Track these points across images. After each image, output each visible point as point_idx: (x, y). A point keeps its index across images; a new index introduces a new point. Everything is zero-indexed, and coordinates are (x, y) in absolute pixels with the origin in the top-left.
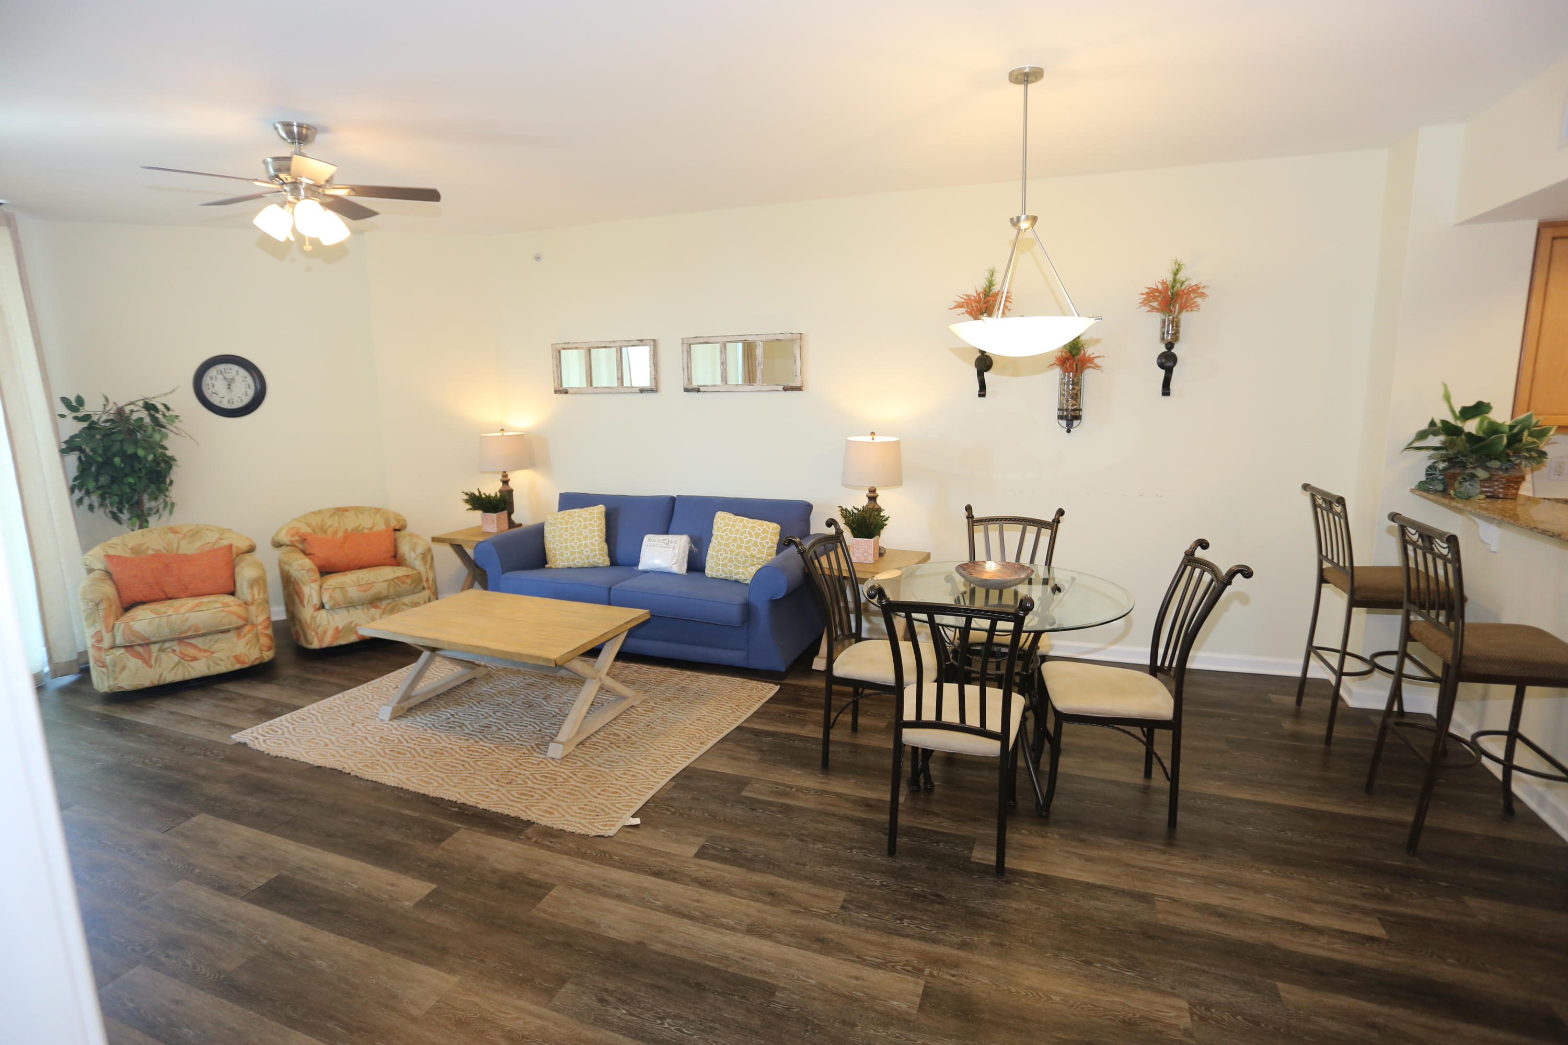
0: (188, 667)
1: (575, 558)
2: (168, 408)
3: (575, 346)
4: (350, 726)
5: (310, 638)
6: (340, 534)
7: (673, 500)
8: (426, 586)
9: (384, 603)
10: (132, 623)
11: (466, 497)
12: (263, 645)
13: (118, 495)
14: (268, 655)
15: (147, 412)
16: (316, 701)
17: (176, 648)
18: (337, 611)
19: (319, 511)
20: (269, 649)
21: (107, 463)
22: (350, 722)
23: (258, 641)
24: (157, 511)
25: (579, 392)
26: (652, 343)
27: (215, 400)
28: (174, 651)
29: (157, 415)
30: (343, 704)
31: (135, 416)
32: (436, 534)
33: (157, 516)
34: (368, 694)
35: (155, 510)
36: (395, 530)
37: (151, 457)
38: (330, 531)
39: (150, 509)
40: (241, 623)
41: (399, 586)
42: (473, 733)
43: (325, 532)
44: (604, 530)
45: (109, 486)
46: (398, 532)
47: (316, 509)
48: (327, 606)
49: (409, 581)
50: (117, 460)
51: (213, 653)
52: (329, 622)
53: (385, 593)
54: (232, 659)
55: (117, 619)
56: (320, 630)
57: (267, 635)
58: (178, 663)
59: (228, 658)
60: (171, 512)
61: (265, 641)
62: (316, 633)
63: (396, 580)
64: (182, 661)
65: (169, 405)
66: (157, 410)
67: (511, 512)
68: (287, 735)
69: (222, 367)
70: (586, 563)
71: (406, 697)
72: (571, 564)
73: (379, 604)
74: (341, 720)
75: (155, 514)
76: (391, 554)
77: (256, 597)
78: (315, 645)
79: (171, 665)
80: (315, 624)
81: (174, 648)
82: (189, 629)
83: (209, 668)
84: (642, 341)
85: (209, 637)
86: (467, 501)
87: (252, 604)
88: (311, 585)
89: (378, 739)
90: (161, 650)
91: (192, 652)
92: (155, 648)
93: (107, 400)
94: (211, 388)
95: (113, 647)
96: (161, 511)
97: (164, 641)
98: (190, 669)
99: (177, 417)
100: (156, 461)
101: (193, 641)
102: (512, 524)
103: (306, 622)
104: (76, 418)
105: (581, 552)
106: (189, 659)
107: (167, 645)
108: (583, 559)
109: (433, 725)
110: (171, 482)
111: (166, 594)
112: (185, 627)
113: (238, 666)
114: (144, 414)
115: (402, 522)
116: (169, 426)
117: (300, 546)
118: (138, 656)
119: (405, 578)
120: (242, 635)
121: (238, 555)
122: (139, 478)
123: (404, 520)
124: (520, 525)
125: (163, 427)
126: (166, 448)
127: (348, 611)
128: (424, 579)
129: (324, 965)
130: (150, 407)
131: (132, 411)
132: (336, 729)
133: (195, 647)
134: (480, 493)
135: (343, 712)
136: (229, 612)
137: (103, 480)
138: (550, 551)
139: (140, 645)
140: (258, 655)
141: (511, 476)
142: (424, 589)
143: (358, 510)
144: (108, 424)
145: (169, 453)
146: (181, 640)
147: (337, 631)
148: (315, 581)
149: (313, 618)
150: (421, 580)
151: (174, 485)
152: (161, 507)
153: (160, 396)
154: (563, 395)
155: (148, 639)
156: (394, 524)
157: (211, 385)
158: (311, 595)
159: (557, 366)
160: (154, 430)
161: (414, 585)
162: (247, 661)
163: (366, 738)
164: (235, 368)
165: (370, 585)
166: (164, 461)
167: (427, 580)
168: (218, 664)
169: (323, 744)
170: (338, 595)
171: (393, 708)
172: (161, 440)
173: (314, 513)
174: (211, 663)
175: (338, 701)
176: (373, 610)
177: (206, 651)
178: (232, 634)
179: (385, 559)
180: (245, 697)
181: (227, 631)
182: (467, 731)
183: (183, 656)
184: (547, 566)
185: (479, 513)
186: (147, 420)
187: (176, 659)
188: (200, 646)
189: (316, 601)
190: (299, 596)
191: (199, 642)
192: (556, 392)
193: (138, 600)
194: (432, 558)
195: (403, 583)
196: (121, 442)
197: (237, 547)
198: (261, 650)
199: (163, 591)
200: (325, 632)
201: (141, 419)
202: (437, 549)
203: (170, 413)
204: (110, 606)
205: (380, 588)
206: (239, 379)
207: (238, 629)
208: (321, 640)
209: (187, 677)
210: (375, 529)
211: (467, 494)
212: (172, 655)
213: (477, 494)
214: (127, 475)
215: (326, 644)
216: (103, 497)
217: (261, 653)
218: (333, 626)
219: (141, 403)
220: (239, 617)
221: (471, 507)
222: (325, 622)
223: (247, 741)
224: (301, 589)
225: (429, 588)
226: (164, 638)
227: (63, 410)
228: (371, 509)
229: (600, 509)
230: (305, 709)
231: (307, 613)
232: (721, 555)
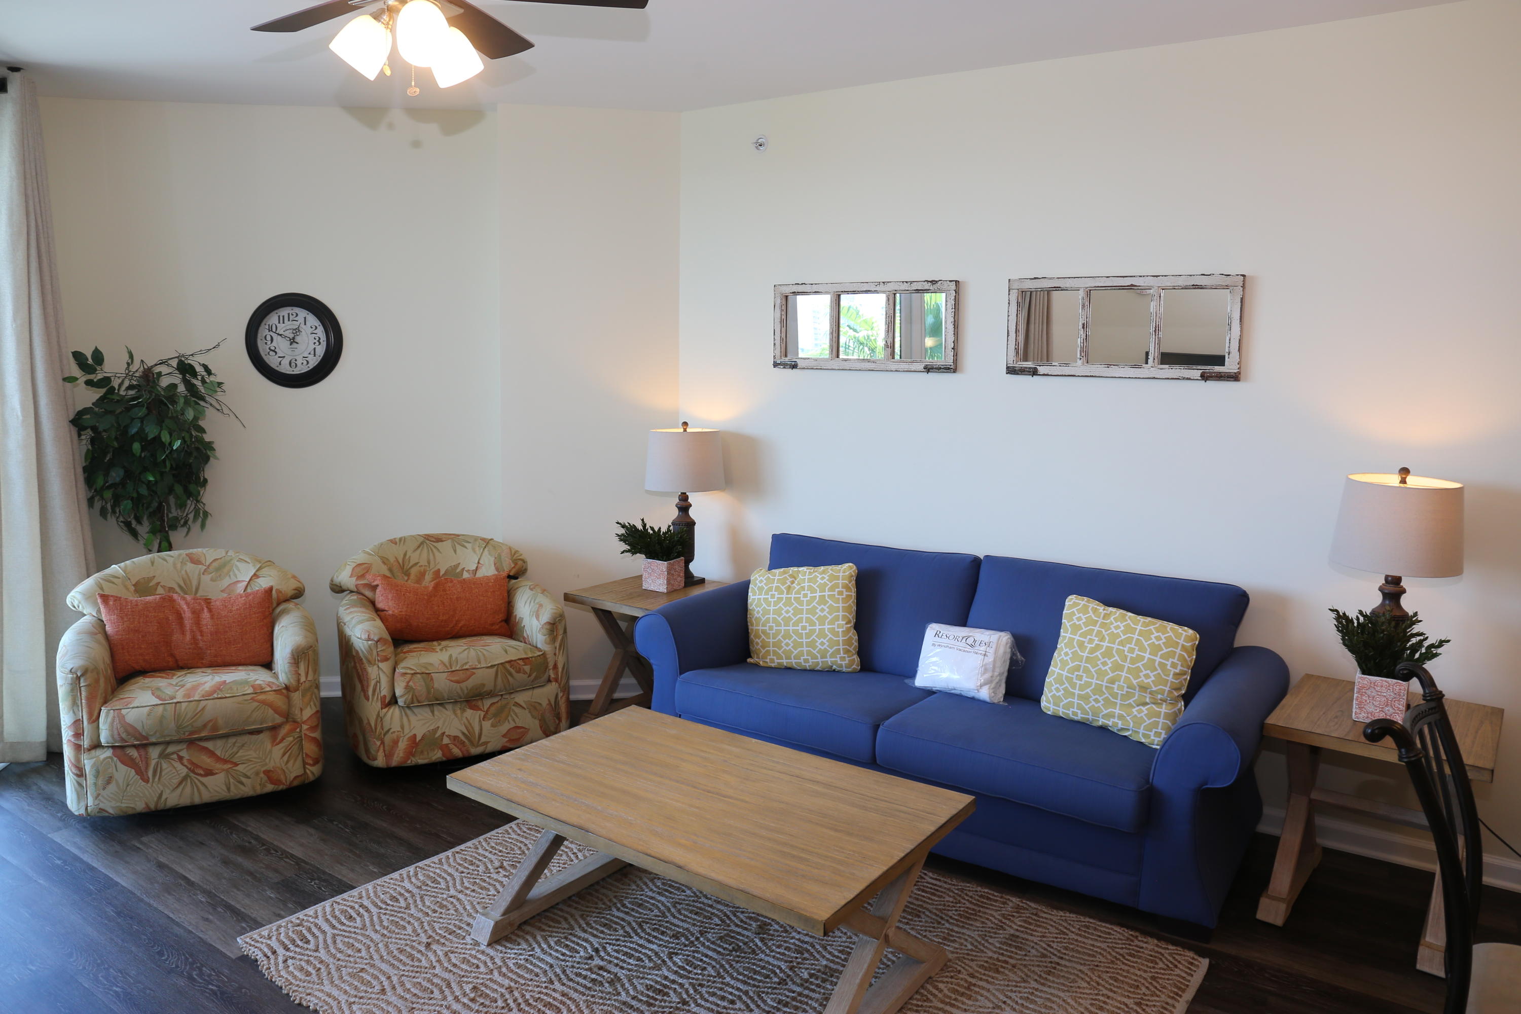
0: (199, 784)
1: (801, 653)
2: (209, 372)
3: (815, 288)
4: (423, 949)
5: (373, 752)
6: (428, 582)
7: (975, 564)
8: (553, 676)
9: (487, 703)
10: (124, 712)
11: (622, 531)
12: (307, 755)
13: (133, 499)
14: (314, 771)
15: (181, 376)
16: (374, 876)
17: (184, 754)
18: (416, 710)
19: (400, 539)
20: (316, 762)
21: (124, 450)
22: (424, 939)
23: (301, 748)
24: (186, 523)
25: (816, 366)
26: (953, 286)
27: (272, 361)
28: (180, 758)
29: (195, 381)
30: (415, 891)
31: (165, 382)
32: (571, 589)
33: (185, 530)
34: (456, 874)
35: (182, 522)
36: (510, 577)
37: (177, 444)
38: (414, 571)
39: (176, 519)
40: (279, 720)
41: (511, 674)
42: (634, 1003)
43: (407, 574)
44: (855, 608)
45: (123, 483)
46: (514, 581)
47: (398, 535)
48: (401, 702)
49: (527, 668)
50: (136, 447)
51: (237, 765)
52: (402, 727)
53: (489, 686)
54: (262, 775)
55: (105, 702)
56: (388, 739)
57: (314, 740)
58: (185, 778)
59: (257, 774)
60: (203, 526)
61: (310, 748)
62: (383, 743)
63: (508, 666)
64: (192, 774)
65: (210, 367)
66: (194, 374)
67: (689, 557)
68: (322, 954)
69: (286, 311)
70: (820, 662)
71: (519, 901)
72: (793, 662)
73: (480, 703)
74: (409, 929)
75: (182, 526)
76: (501, 616)
77: (303, 679)
78: (380, 762)
79: (175, 781)
80: (382, 728)
81: (181, 754)
82: (205, 726)
83: (229, 789)
84: (933, 282)
85: (232, 740)
86: (623, 538)
87: (296, 690)
88: (381, 665)
89: (468, 988)
90: (163, 756)
91: (206, 761)
92: (154, 753)
93: (131, 356)
94: (269, 342)
95: (96, 746)
96: (190, 522)
97: (168, 743)
98: (202, 788)
99: (220, 384)
100: (186, 450)
101: (209, 745)
102: (691, 581)
103: (369, 723)
104: (89, 383)
105: (812, 644)
106: (202, 772)
107: (171, 749)
108: (816, 657)
109: (564, 972)
110: (203, 483)
111: (177, 661)
112: (199, 723)
113: (270, 788)
114: (177, 379)
115: (520, 563)
116: (208, 398)
118: (129, 762)
119: (521, 662)
120: (279, 738)
121: (278, 605)
122: (162, 474)
123: (524, 561)
124: (702, 581)
125: (203, 399)
126: (202, 431)
127: (433, 712)
128: (551, 665)
130: (185, 368)
131: (159, 374)
132: (401, 951)
133: (212, 754)
134: (644, 525)
135: (413, 911)
136: (263, 702)
137: (116, 475)
138: (759, 637)
139: (134, 746)
140: (300, 772)
141: (694, 498)
142: (549, 681)
143: (457, 540)
144: (130, 393)
145: (207, 438)
146: (191, 743)
147: (413, 742)
148: (386, 659)
149: (380, 719)
150: (547, 667)
152: (191, 517)
153: (201, 352)
154: (789, 371)
155: (146, 738)
156: (507, 566)
157: (269, 337)
158: (379, 682)
159: (781, 321)
160: (187, 402)
161: (534, 674)
162: (282, 777)
163: (449, 986)
164: (303, 313)
165: (469, 672)
166: (198, 449)
167: (555, 667)
168: (242, 783)
169: (378, 988)
170: (419, 684)
171: (497, 924)
172: (196, 418)
173: (393, 542)
174: (232, 780)
175: (406, 884)
176: (469, 712)
177: (225, 761)
178: (265, 737)
179: (492, 625)
180: (270, 849)
181: (258, 732)
182: (623, 997)
183: (193, 767)
184: (749, 660)
185: (641, 557)
186: (181, 388)
187: (184, 771)
188: (218, 753)
189: (385, 691)
190: (361, 681)
191: (217, 747)
192: (776, 365)
193: (138, 668)
194: (565, 632)
195: (518, 671)
196: (142, 420)
197: (278, 591)
198: (304, 764)
199: (172, 655)
200: (396, 742)
201: (174, 386)
202: (571, 612)
203: (212, 378)
204: (97, 681)
205: (483, 677)
206: (306, 330)
207: (274, 729)
208: (389, 756)
209: (197, 800)
210: (480, 574)
211: (623, 526)
212: (178, 765)
213: (640, 527)
214: (145, 470)
215: (395, 761)
216: (116, 500)
217: (304, 768)
218: (408, 733)
219: (174, 363)
220: (276, 711)
221: (628, 547)
222: (396, 727)
223: (260, 956)
224: (365, 670)
225: (556, 680)
226: (168, 739)
227: (76, 371)
228: (476, 539)
229: (847, 570)
230: (355, 892)
231: (371, 709)
232: (1080, 678)
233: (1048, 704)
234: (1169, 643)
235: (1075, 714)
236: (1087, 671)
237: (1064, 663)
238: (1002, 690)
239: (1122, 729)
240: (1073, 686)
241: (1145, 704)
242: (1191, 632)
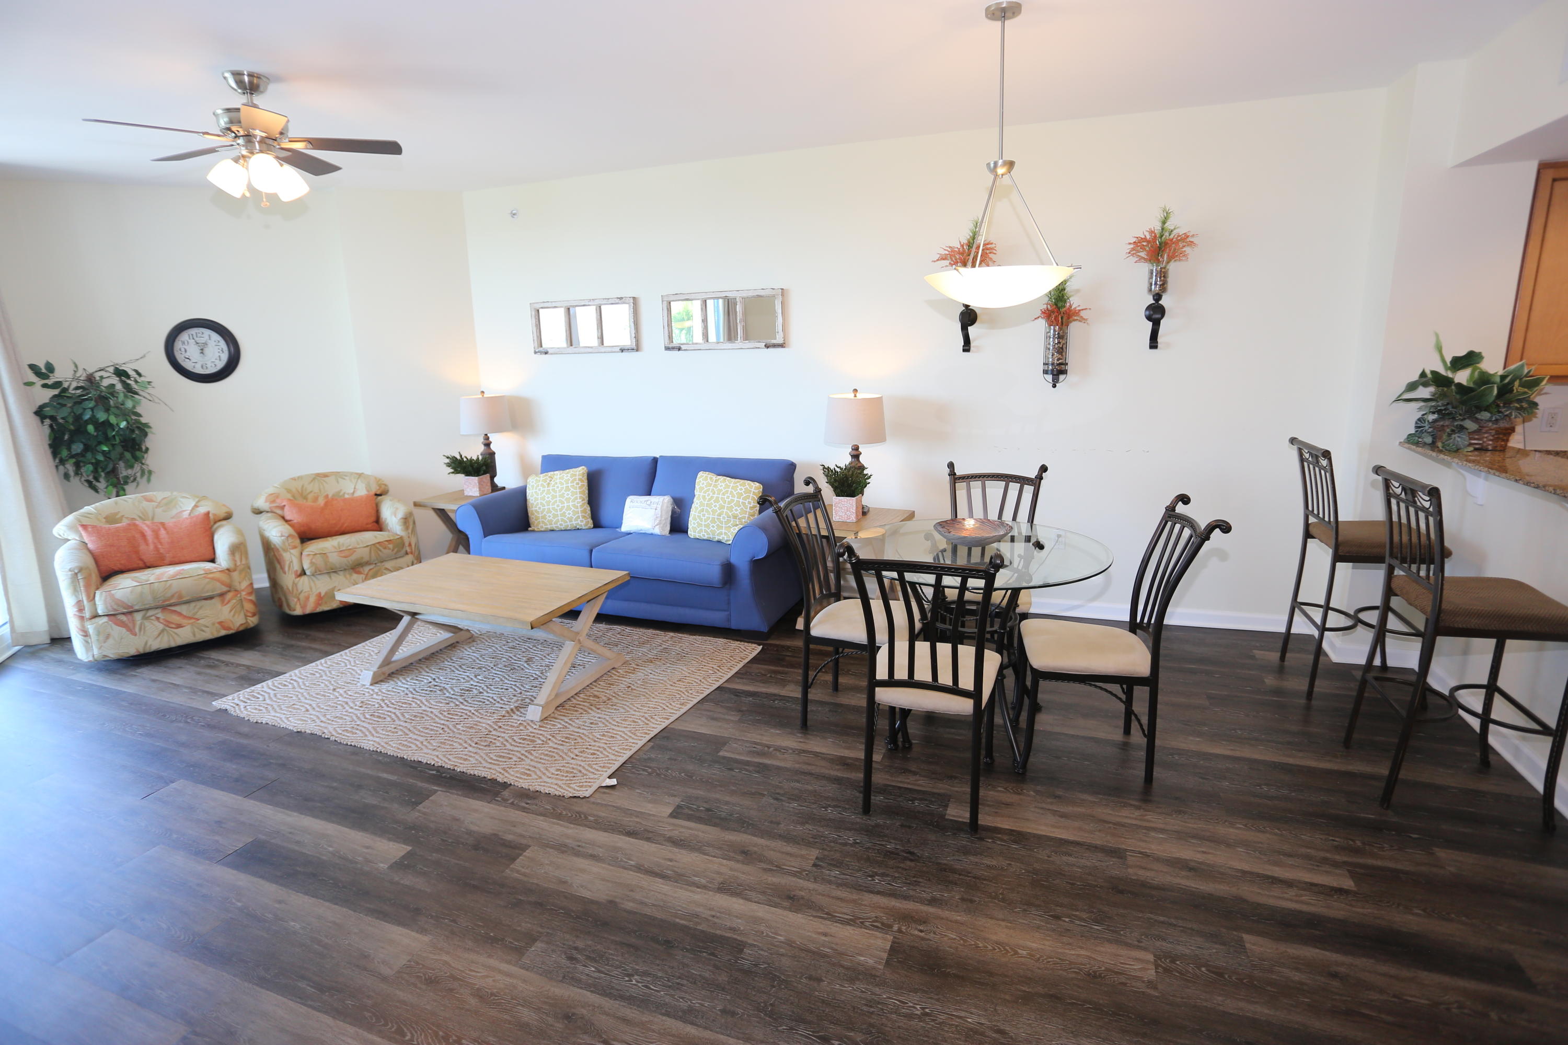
0: (173, 634)
1: (558, 521)
2: (139, 374)
3: (554, 305)
4: (331, 692)
5: (292, 604)
6: (321, 501)
7: (655, 460)
8: (409, 550)
9: (366, 569)
10: (113, 592)
11: (447, 461)
12: (247, 611)
13: (92, 464)
14: (253, 621)
15: (118, 379)
16: (299, 667)
17: (159, 615)
18: (318, 576)
19: (298, 477)
20: (254, 615)
21: (79, 430)
22: (332, 688)
23: (242, 607)
24: (135, 480)
25: (559, 352)
26: (632, 301)
27: (188, 365)
28: (158, 619)
29: (129, 382)
30: (325, 669)
31: (105, 383)
32: (418, 499)
33: (135, 484)
34: (351, 659)
35: (132, 479)
36: (376, 495)
37: (123, 425)
38: (310, 497)
39: (127, 477)
40: (225, 589)
41: (380, 551)
42: (453, 696)
43: (306, 498)
44: (587, 492)
45: (82, 454)
46: (380, 498)
47: (296, 475)
48: (308, 572)
49: (391, 546)
50: (91, 428)
51: (198, 620)
52: (311, 588)
53: (366, 558)
54: (217, 625)
55: (97, 589)
56: (302, 597)
57: (251, 601)
58: (163, 631)
59: (213, 624)
60: (149, 480)
61: (249, 607)
62: (299, 599)
63: (378, 545)
64: (167, 628)
65: (140, 371)
66: (128, 377)
67: (493, 477)
68: (268, 701)
69: (194, 331)
70: (569, 525)
71: (387, 662)
72: (554, 526)
73: (361, 570)
74: (323, 685)
75: (132, 482)
76: (373, 519)
77: (238, 563)
78: (298, 611)
79: (156, 633)
80: (297, 590)
81: (158, 616)
82: (173, 596)
83: (194, 635)
84: (621, 298)
85: (193, 604)
86: (448, 465)
87: (235, 570)
88: (292, 551)
89: (358, 703)
90: (145, 618)
91: (176, 619)
92: (138, 617)
93: (76, 366)
94: (183, 353)
95: (95, 616)
96: (138, 479)
97: (148, 609)
98: (175, 636)
99: (149, 383)
100: (130, 429)
101: (177, 608)
102: (495, 488)
103: (288, 589)
104: (45, 386)
105: (564, 514)
106: (174, 626)
107: (150, 613)
108: (566, 522)
109: (415, 690)
110: (147, 449)
111: (144, 563)
112: (169, 594)
113: (223, 633)
114: (115, 380)
115: (383, 486)
116: (141, 393)
117: (279, 512)
118: (122, 624)
119: (386, 543)
120: (226, 601)
121: (215, 523)
122: (113, 445)
123: (386, 485)
124: (504, 488)
125: (137, 393)
126: (139, 415)
127: (330, 577)
128: (407, 544)
129: (298, 926)
130: (121, 373)
131: (102, 377)
132: (317, 694)
133: (180, 614)
134: (461, 456)
135: (324, 677)
136: (213, 579)
137: (77, 448)
138: (533, 514)
139: (123, 614)
140: (244, 621)
141: (493, 437)
142: (407, 553)
143: (338, 475)
144: (79, 391)
145: (143, 420)
146: (164, 607)
147: (320, 597)
148: (295, 547)
149: (295, 584)
150: (403, 544)
151: (150, 452)
152: (138, 475)
153: (131, 362)
154: (543, 356)
155: (132, 607)
156: (375, 489)
157: (183, 350)
158: (292, 562)
159: (536, 325)
160: (126, 396)
161: (396, 550)
162: (231, 626)
163: (347, 703)
164: (207, 332)
165: (352, 551)
166: (138, 428)
167: (410, 545)
168: (203, 631)
169: (304, 709)
170: (319, 561)
171: (375, 673)
172: (134, 407)
173: (294, 479)
174: (196, 630)
175: (320, 667)
176: (355, 576)
177: (190, 618)
178: (216, 601)
179: (367, 524)
180: (227, 664)
181: (211, 598)
182: (447, 694)
183: (168, 624)
184: (530, 529)
185: (461, 477)
186: (119, 386)
187: (161, 626)
188: (184, 613)
189: (296, 567)
190: (279, 563)
191: (183, 609)
192: (535, 353)
193: (116, 569)
194: (414, 523)
195: (385, 548)
196: (92, 409)
197: (214, 515)
198: (246, 616)
199: (141, 560)
200: (307, 598)
201: (113, 385)
202: (418, 512)
203: (142, 379)
204: (90, 575)
205: (363, 554)
206: (211, 344)
207: (222, 595)
208: (303, 607)
209: (173, 644)
210: (356, 495)
211: (448, 458)
212: (156, 623)
213: (459, 457)
214: (100, 443)
215: (308, 610)
216: (78, 466)
217: (246, 619)
218: (315, 592)
219: (111, 369)
220: (223, 583)
221: (452, 470)
222: (306, 588)
223: (228, 707)
224: (281, 555)
225: (412, 553)
226: (147, 606)
227: (32, 377)
228: (352, 474)
229: (581, 471)
230: (287, 675)
231: (288, 580)
232: (704, 515)
233: (692, 533)
234: (747, 491)
235: (704, 535)
236: (707, 511)
237: (696, 508)
238: (668, 528)
239: (727, 540)
240: (701, 520)
241: (737, 525)
242: (758, 484)
